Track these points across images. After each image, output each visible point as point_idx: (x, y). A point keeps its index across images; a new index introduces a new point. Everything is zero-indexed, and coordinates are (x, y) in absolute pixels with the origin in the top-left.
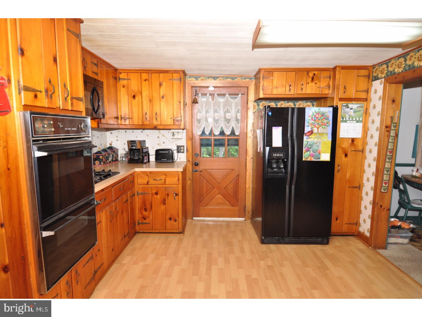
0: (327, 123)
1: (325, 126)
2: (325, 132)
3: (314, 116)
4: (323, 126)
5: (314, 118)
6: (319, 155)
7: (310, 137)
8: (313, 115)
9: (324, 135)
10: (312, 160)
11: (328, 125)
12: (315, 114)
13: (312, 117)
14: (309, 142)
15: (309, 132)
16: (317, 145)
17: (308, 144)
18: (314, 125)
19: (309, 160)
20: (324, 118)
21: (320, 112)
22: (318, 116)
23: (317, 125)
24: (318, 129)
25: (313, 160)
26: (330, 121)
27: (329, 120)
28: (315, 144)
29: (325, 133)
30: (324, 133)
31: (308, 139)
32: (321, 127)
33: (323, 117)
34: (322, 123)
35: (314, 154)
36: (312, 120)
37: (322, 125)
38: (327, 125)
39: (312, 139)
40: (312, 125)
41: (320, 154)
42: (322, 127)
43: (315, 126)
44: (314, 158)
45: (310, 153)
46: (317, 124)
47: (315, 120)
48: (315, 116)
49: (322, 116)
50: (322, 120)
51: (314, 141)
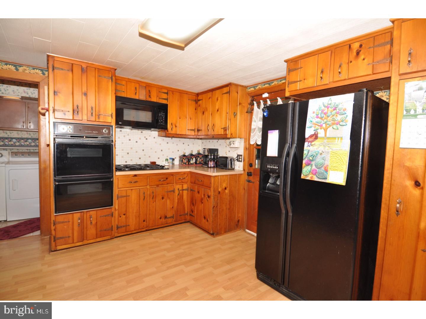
0: (342, 121)
1: (338, 126)
2: (338, 136)
3: (320, 112)
4: (335, 127)
5: (321, 115)
6: (325, 173)
7: (313, 143)
8: (320, 110)
9: (335, 141)
10: (313, 179)
11: (344, 124)
12: (323, 108)
13: (317, 114)
14: (310, 151)
15: (311, 136)
16: (323, 155)
17: (309, 154)
18: (320, 124)
19: (308, 178)
20: (338, 113)
21: (330, 104)
22: (328, 111)
23: (324, 126)
24: (325, 130)
25: (315, 179)
26: (347, 116)
27: (345, 115)
28: (319, 155)
29: (338, 138)
30: (336, 137)
31: (309, 146)
32: (331, 127)
33: (335, 111)
34: (333, 122)
35: (318, 170)
36: (317, 117)
37: (333, 124)
38: (341, 123)
39: (315, 147)
40: (317, 126)
41: (326, 171)
42: (333, 128)
43: (321, 126)
44: (317, 177)
45: (311, 169)
46: (325, 123)
47: (321, 118)
48: (323, 111)
49: (334, 110)
50: (334, 115)
51: (318, 150)
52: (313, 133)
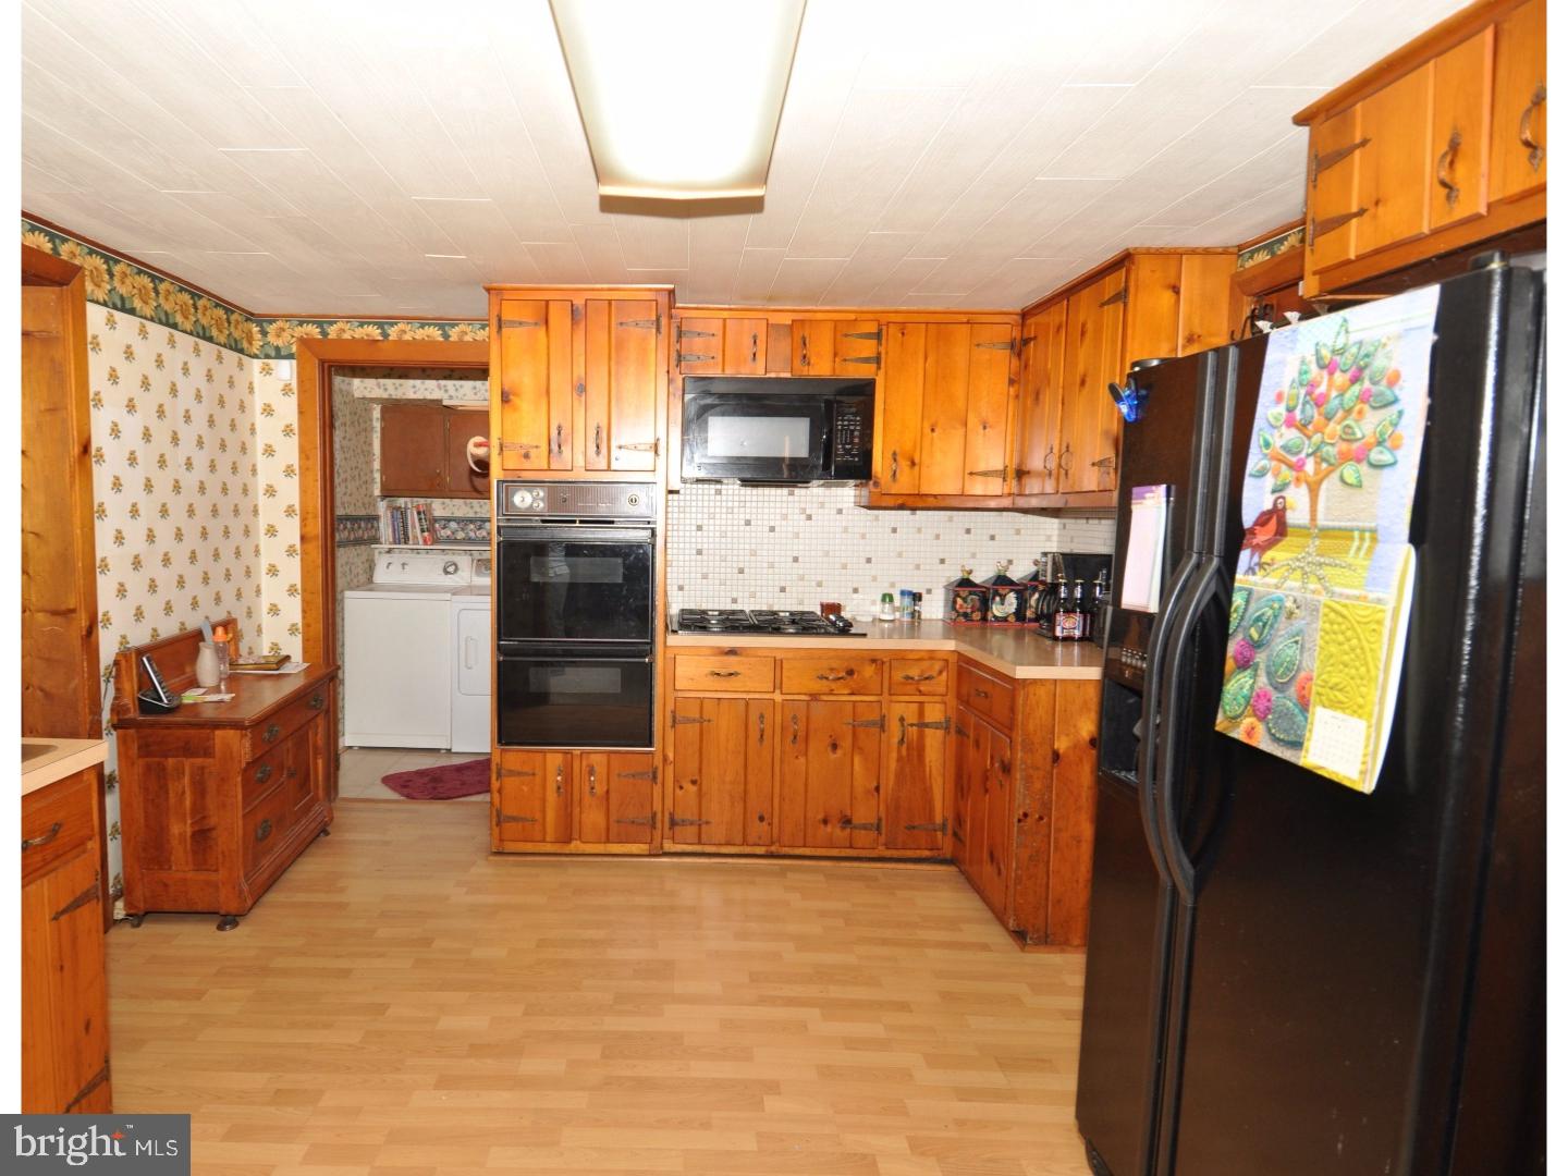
0: (1379, 443)
1: (1364, 468)
2: (1361, 524)
3: (1303, 392)
4: (1350, 471)
5: (1303, 411)
6: (1300, 718)
7: (1268, 556)
8: (1301, 385)
9: (1347, 552)
10: (1253, 743)
11: (1387, 457)
12: (1314, 368)
13: (1292, 404)
14: (1255, 596)
15: (1263, 520)
16: (1298, 624)
17: (1251, 610)
18: (1294, 459)
19: (1238, 734)
20: (1364, 398)
21: (1341, 352)
22: (1330, 385)
23: (1310, 467)
24: (1314, 491)
25: (1264, 743)
26: (1400, 413)
27: (1394, 409)
28: (1282, 618)
29: (1362, 531)
30: (1352, 530)
31: (1254, 573)
32: (1335, 476)
33: (1356, 389)
34: (1344, 446)
35: (1274, 695)
36: (1290, 423)
37: (1345, 458)
38: (1375, 455)
39: (1272, 580)
40: (1284, 467)
41: (1304, 705)
42: (1342, 480)
43: (1298, 467)
44: (1269, 730)
45: (1252, 687)
46: (1313, 454)
47: (1302, 427)
48: (1313, 385)
49: (1355, 380)
50: (1348, 412)
51: (1279, 593)
52: (1268, 506)
